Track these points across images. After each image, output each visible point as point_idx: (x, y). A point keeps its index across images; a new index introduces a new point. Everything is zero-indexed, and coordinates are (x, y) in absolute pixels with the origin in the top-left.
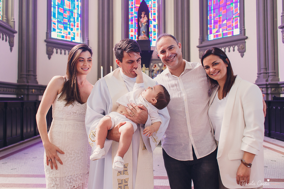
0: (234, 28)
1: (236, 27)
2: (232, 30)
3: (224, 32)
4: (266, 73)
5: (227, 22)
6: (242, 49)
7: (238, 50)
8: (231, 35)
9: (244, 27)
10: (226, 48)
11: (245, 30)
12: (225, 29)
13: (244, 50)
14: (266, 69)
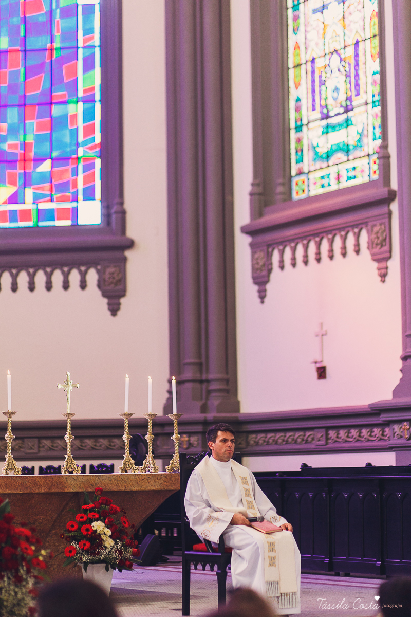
0: (80, 197)
1: (89, 194)
2: (74, 204)
3: (43, 206)
4: (201, 382)
5: (55, 169)
6: (116, 284)
7: (99, 286)
8: (68, 223)
9: (122, 203)
11: (124, 213)
12: (45, 196)
13: (120, 287)
14: (200, 364)
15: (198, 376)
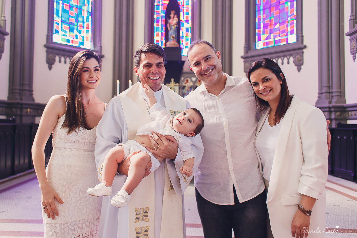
0: (289, 34)
1: (292, 32)
2: (287, 37)
3: (276, 39)
4: (329, 93)
5: (281, 26)
6: (299, 61)
7: (294, 62)
8: (285, 43)
9: (302, 33)
10: (278, 59)
11: (302, 36)
12: (277, 35)
13: (301, 62)
14: (329, 87)
15: (328, 91)
